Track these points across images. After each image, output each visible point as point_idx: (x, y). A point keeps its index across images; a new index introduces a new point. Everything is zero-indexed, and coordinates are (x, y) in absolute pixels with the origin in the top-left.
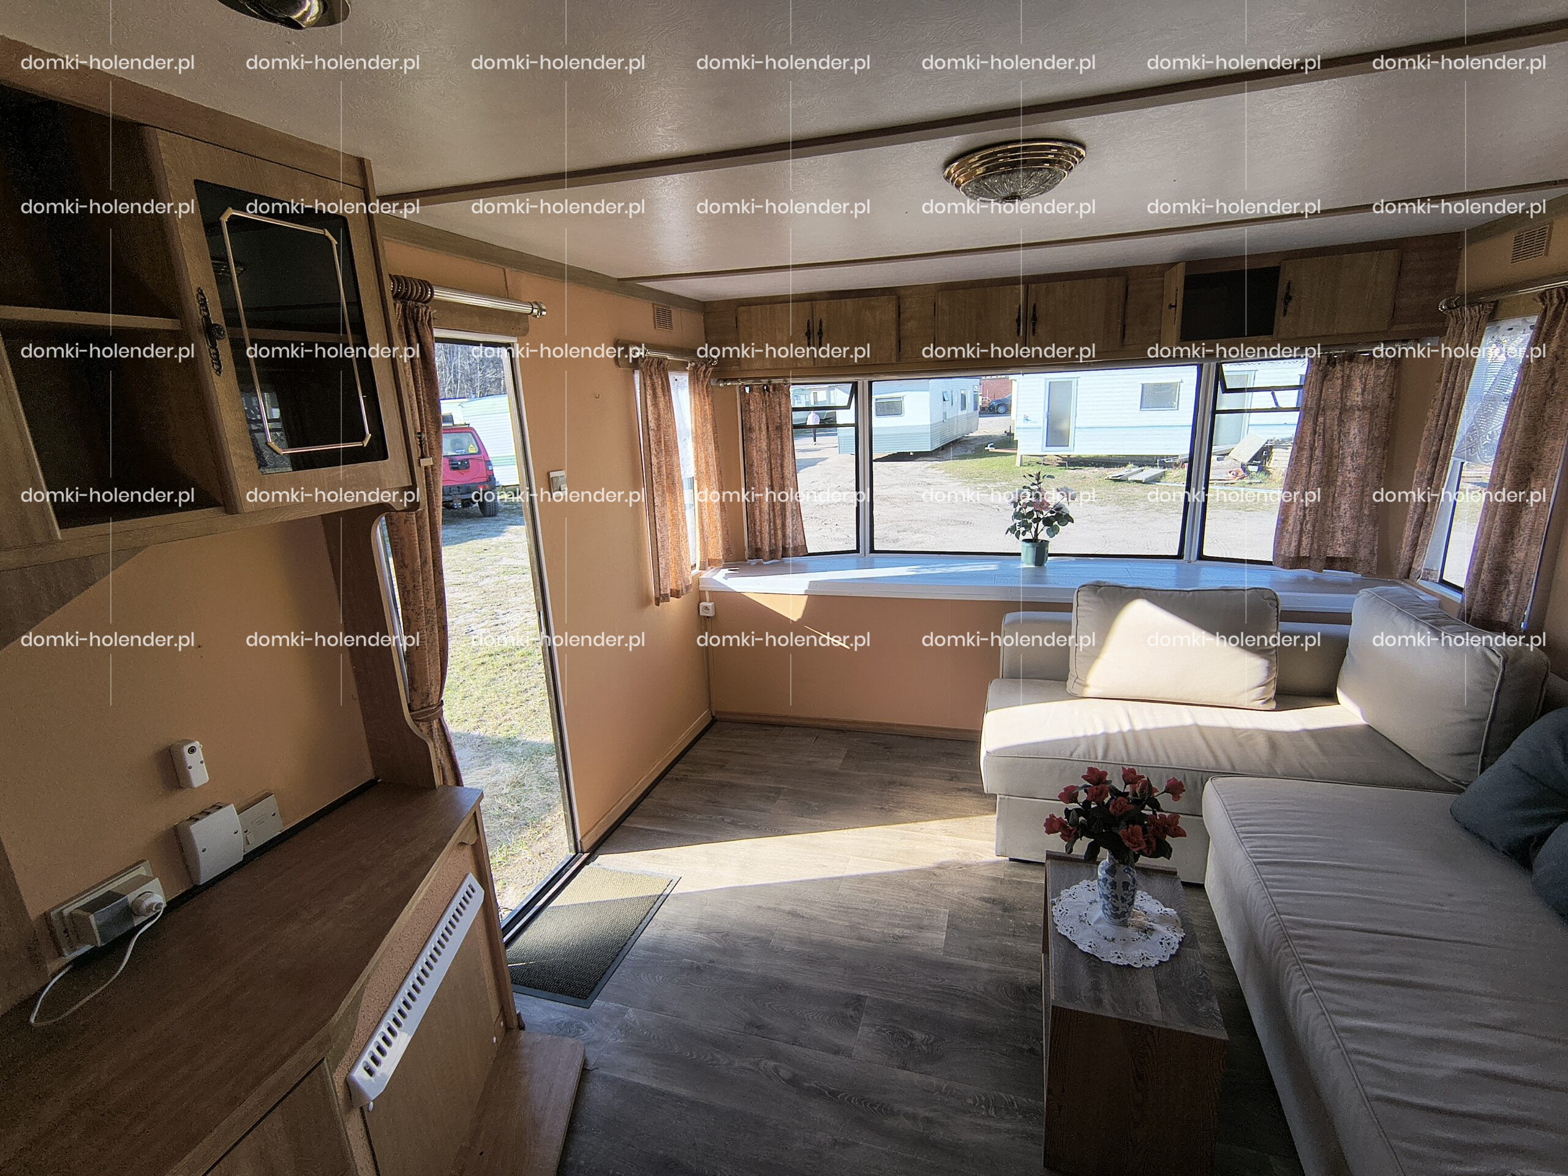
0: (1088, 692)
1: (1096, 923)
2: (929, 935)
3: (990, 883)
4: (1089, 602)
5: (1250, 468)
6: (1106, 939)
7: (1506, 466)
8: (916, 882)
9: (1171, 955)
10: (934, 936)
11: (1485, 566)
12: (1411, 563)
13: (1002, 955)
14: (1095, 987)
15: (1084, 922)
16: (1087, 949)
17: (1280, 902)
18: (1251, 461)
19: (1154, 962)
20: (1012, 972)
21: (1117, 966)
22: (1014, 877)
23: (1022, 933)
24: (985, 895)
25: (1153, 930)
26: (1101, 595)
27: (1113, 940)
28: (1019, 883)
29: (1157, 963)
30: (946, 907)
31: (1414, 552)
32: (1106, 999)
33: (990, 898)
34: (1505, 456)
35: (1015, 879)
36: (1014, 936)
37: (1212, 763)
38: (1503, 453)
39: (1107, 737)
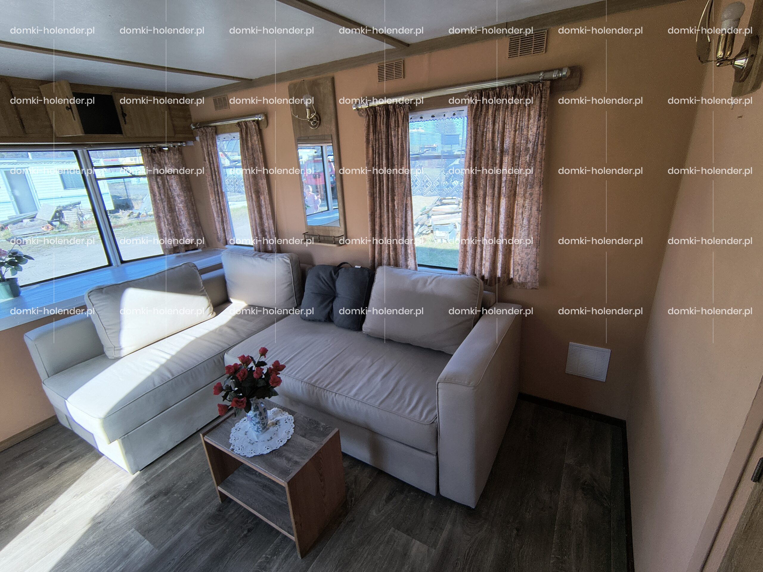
0: (124, 352)
1: (258, 439)
2: (136, 552)
3: (142, 492)
4: (99, 300)
5: (54, 223)
6: (269, 440)
7: (251, 191)
8: (91, 539)
9: (294, 423)
10: (141, 548)
11: (259, 231)
12: (226, 238)
13: (190, 513)
14: (289, 460)
15: (254, 443)
16: (268, 451)
17: (299, 376)
18: (53, 219)
19: (292, 431)
20: (204, 513)
21: (284, 445)
22: (152, 476)
23: (187, 494)
24: (146, 499)
25: (278, 421)
26: (107, 293)
27: (271, 438)
28: (158, 476)
29: (293, 429)
30: (129, 529)
31: (225, 233)
32: (296, 458)
33: (151, 498)
34: (249, 187)
35: (153, 476)
36: (185, 499)
37: (220, 348)
38: (248, 187)
39: (163, 366)
